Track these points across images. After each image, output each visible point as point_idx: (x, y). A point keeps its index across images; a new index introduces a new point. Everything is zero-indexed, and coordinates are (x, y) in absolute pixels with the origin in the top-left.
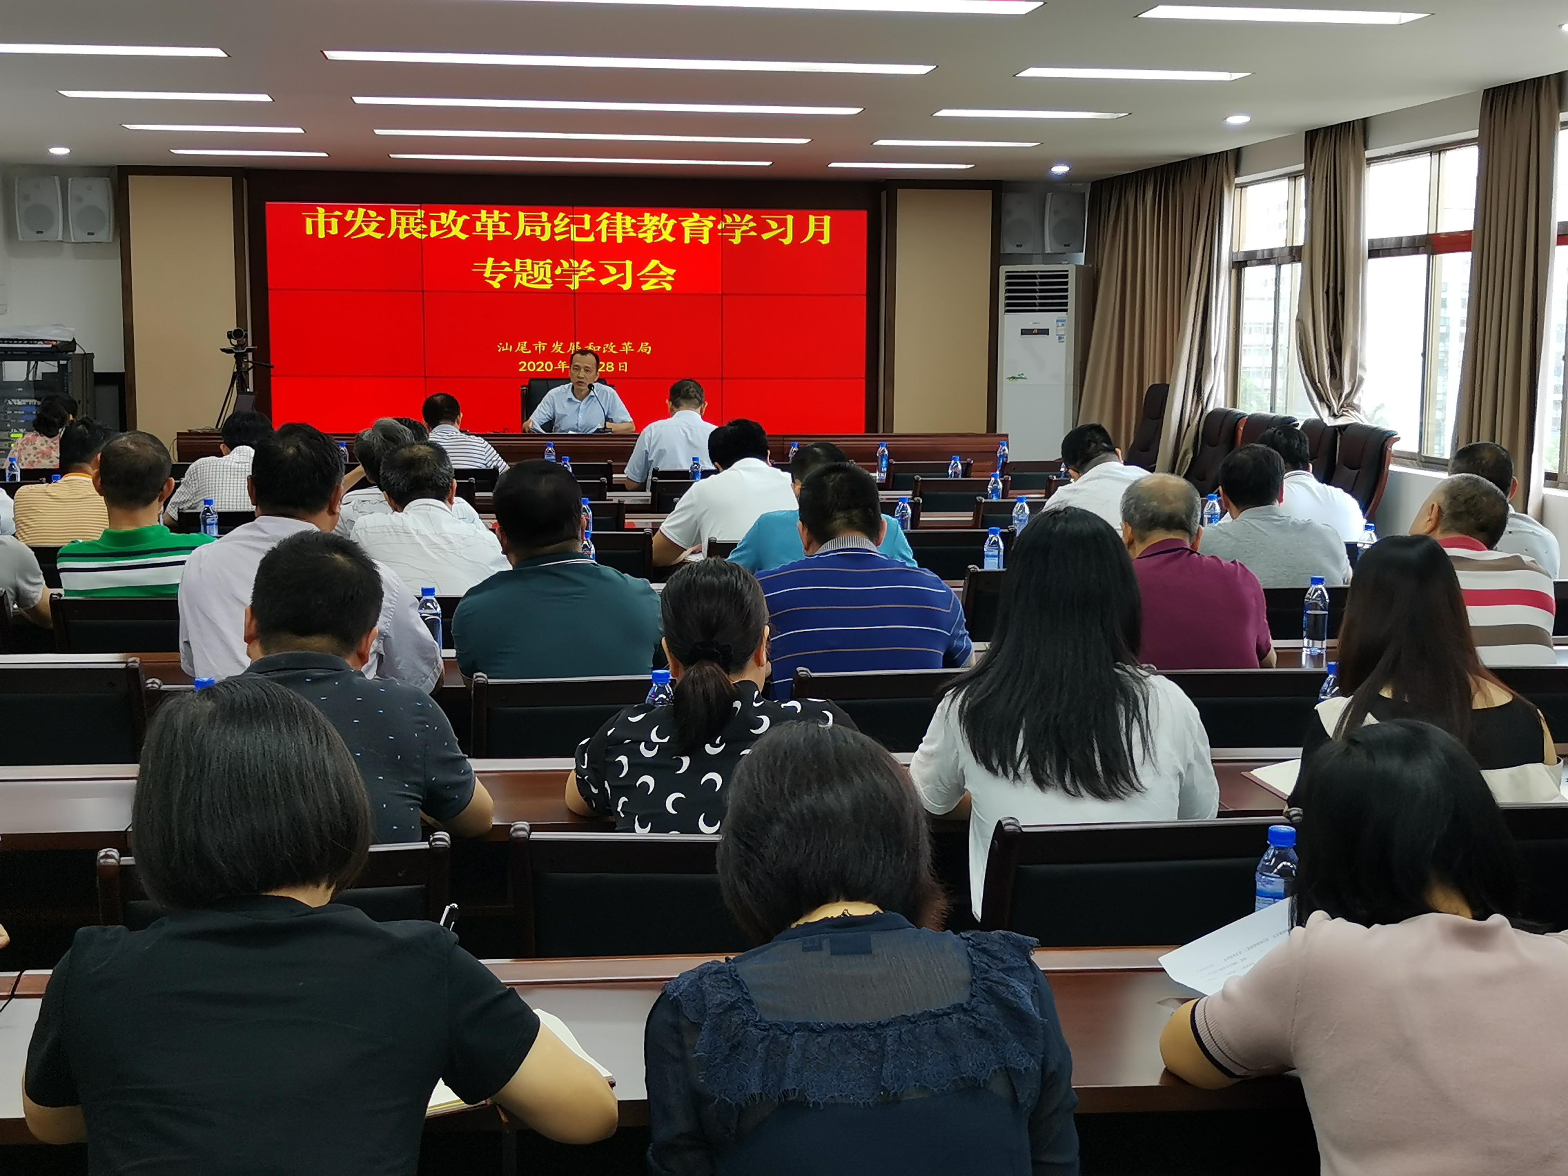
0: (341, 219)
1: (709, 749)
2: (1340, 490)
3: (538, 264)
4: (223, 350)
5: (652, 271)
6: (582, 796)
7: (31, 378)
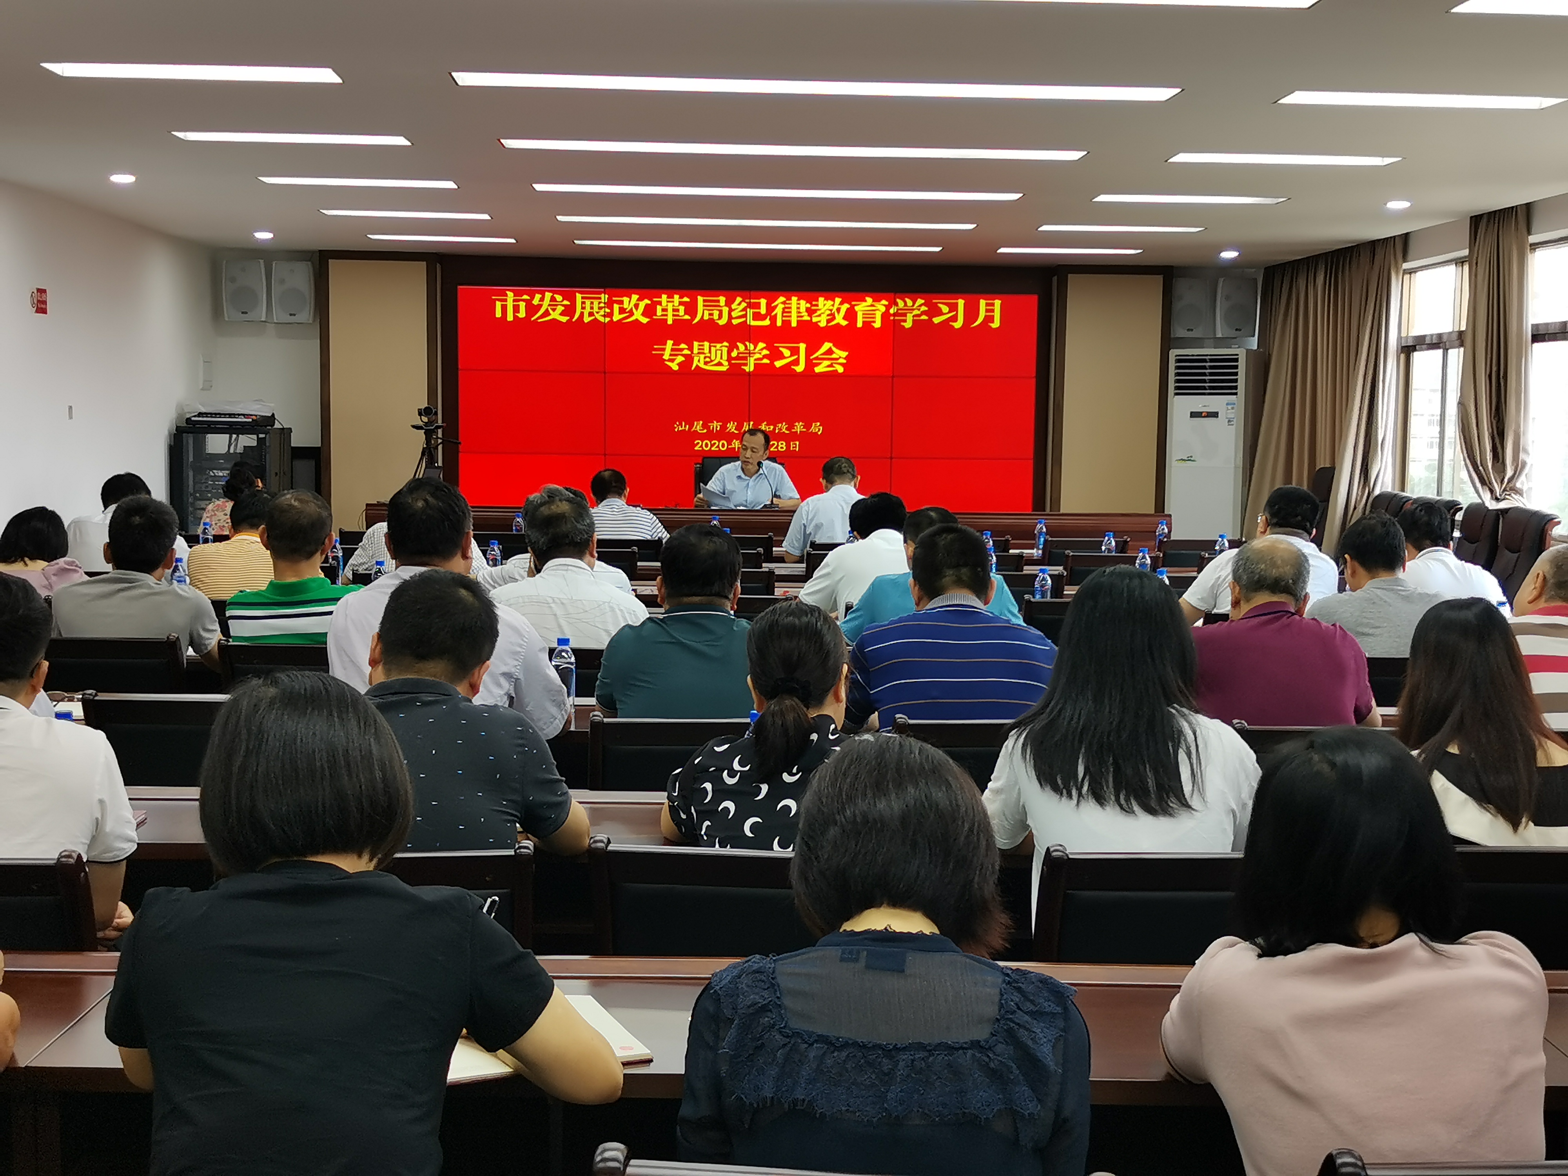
0: (529, 303)
1: (786, 777)
2: (1479, 568)
3: (715, 346)
4: (414, 427)
5: (824, 354)
6: (673, 821)
7: (232, 451)
